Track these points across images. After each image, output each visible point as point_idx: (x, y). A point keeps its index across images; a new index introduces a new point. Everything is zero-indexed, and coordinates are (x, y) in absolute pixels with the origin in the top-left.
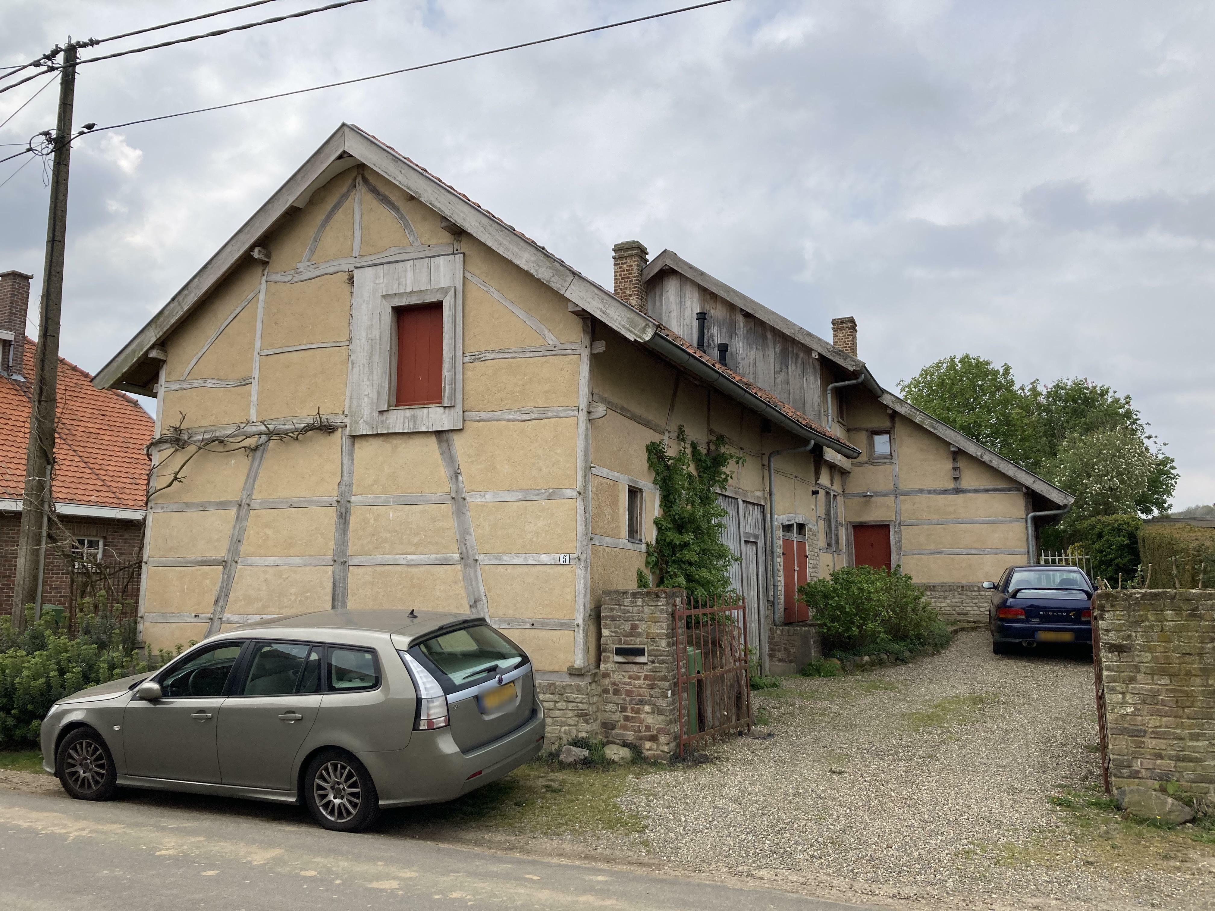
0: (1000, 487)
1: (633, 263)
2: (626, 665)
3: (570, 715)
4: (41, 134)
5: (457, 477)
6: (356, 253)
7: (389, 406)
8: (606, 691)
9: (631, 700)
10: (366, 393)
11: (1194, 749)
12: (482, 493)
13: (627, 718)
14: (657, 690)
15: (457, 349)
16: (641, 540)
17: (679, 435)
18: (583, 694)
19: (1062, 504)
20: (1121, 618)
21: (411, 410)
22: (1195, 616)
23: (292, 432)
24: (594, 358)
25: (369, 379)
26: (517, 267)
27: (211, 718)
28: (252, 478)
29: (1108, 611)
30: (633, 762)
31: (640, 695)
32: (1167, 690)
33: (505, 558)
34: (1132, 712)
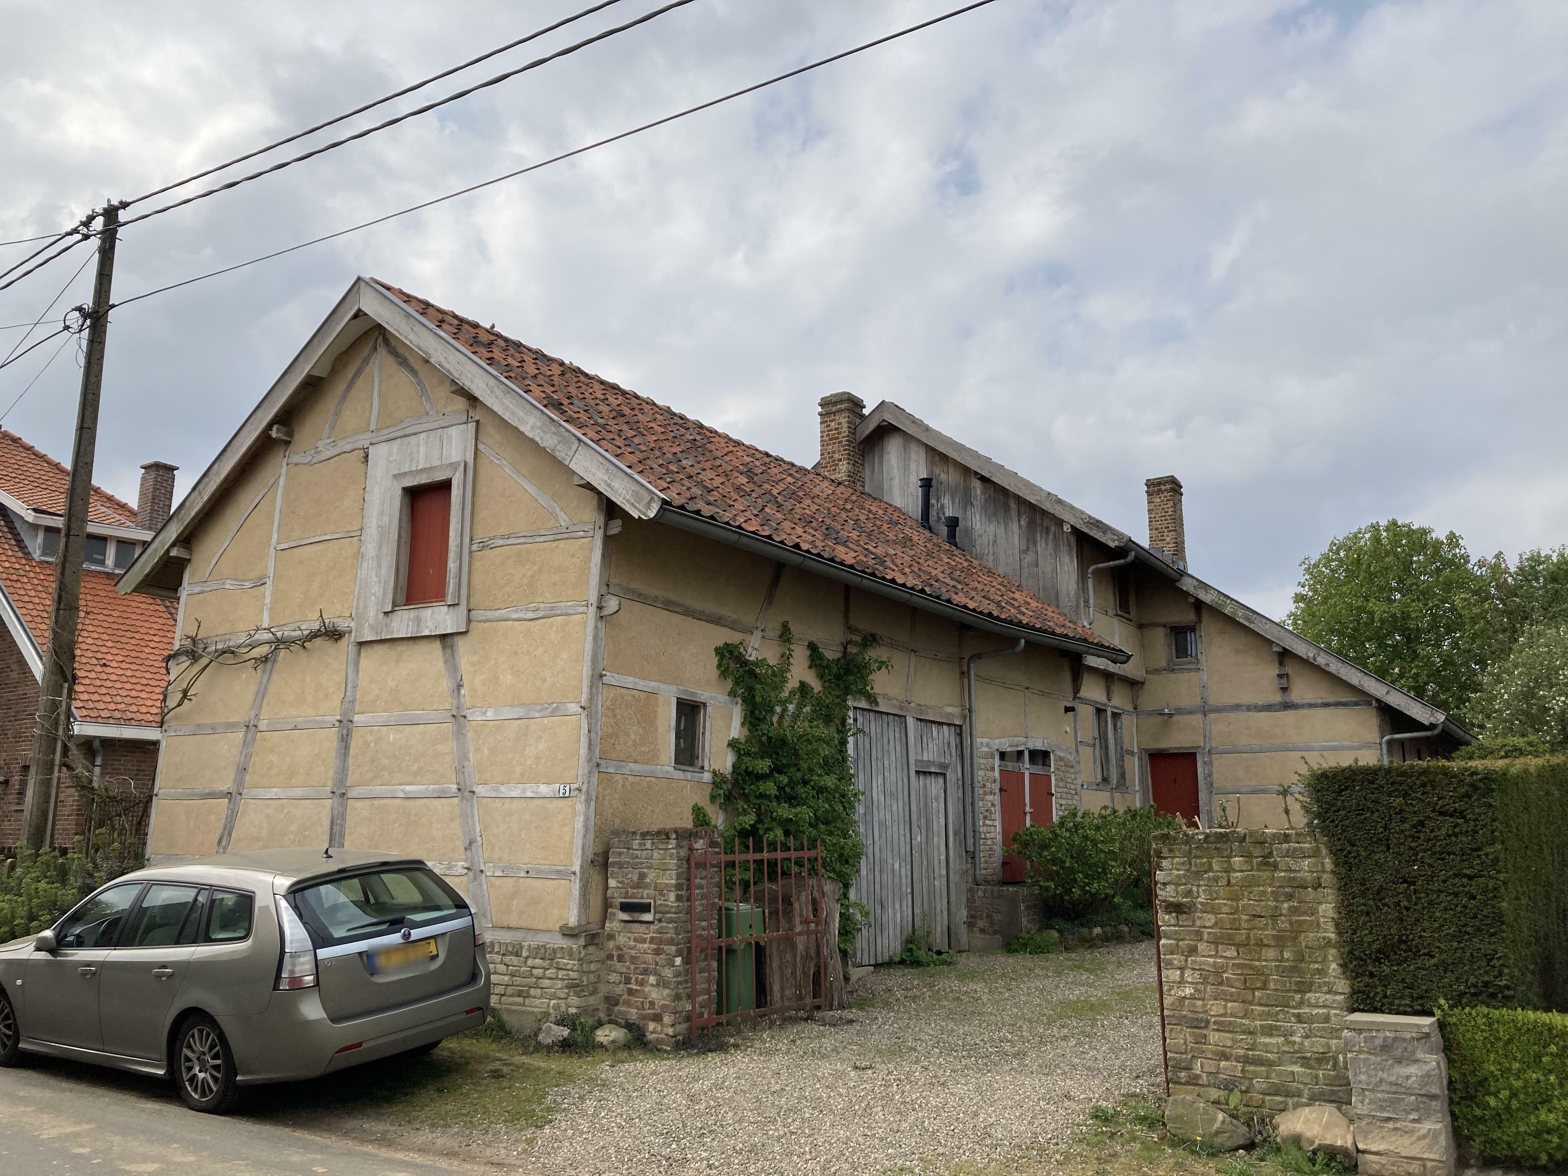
0: (1344, 700)
1: (843, 420)
2: (632, 924)
3: (560, 986)
4: (73, 310)
5: (459, 690)
6: (372, 428)
7: (394, 604)
8: (610, 957)
9: (635, 969)
10: (373, 591)
11: (1267, 1048)
12: (484, 710)
13: (631, 992)
14: (663, 956)
15: (464, 535)
16: (702, 768)
17: (783, 634)
18: (574, 960)
19: (1426, 723)
20: (1181, 867)
21: (412, 611)
22: (1267, 864)
23: (300, 640)
24: (608, 540)
25: (376, 576)
26: (522, 433)
27: (96, 971)
28: (261, 694)
29: (1165, 858)
30: (627, 1047)
31: (645, 963)
32: (1234, 965)
33: (503, 789)
34: (1191, 994)
